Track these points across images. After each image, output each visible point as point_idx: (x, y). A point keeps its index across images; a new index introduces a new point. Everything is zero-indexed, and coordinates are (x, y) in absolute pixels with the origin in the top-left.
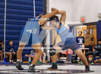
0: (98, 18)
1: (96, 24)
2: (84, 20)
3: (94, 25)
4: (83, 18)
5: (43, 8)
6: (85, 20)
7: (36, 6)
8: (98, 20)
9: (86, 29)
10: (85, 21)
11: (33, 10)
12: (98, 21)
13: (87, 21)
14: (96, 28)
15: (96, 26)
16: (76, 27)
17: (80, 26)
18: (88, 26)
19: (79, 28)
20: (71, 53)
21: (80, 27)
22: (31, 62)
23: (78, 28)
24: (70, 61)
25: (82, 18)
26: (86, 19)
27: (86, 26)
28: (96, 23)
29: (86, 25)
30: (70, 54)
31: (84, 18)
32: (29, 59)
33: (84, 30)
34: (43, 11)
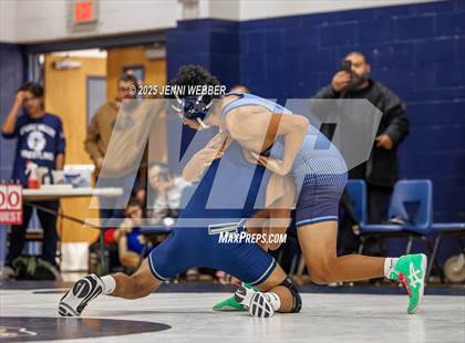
0: (180, 7)
1: (162, 43)
2: (92, 18)
3: (149, 45)
4: (84, 6)
6: (98, 12)
8: (180, 18)
9: (102, 71)
10: (94, 23)
12: (179, 23)
13: (110, 25)
14: (163, 65)
15: (161, 53)
16: (42, 59)
17: (63, 54)
18: (116, 53)
19: (58, 66)
20: (13, 219)
21: (63, 59)
23: (54, 65)
25: (78, 5)
26: (102, 8)
27: (104, 54)
28: (163, 38)
29: (102, 48)
31: (90, 4)
33: (90, 78)
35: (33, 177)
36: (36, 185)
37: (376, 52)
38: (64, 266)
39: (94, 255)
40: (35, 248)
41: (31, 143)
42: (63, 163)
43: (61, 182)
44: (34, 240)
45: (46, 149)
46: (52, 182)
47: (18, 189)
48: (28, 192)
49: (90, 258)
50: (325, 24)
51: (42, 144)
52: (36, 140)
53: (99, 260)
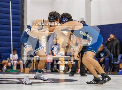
5: (20, 11)
7: (13, 9)
11: (10, 14)
20: (51, 61)
22: (6, 70)
24: (49, 70)
30: (49, 62)
32: (4, 68)
34: (20, 15)
35: (54, 54)
36: (55, 55)
37: (115, 32)
38: (60, 69)
39: (66, 68)
40: (55, 66)
41: (54, 49)
42: (60, 51)
43: (59, 55)
44: (55, 65)
45: (57, 50)
46: (58, 55)
47: (52, 56)
48: (54, 56)
49: (65, 68)
50: (106, 27)
51: (56, 49)
52: (55, 48)
53: (66, 69)
